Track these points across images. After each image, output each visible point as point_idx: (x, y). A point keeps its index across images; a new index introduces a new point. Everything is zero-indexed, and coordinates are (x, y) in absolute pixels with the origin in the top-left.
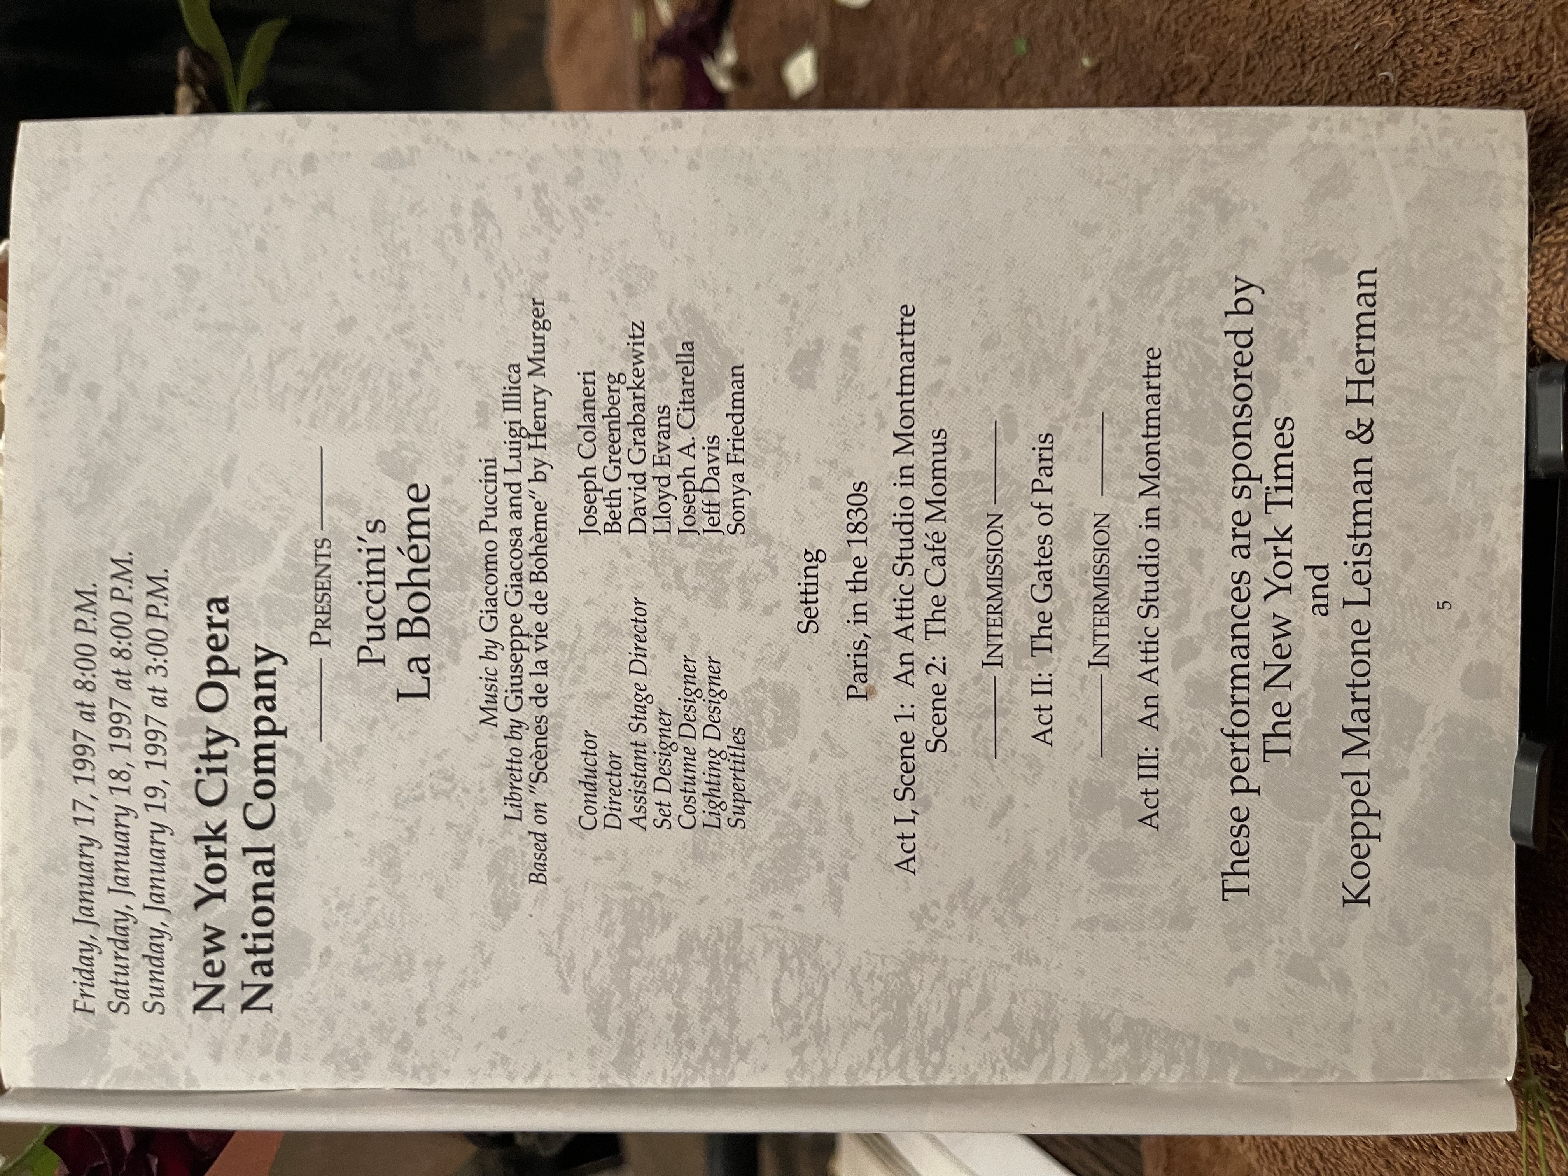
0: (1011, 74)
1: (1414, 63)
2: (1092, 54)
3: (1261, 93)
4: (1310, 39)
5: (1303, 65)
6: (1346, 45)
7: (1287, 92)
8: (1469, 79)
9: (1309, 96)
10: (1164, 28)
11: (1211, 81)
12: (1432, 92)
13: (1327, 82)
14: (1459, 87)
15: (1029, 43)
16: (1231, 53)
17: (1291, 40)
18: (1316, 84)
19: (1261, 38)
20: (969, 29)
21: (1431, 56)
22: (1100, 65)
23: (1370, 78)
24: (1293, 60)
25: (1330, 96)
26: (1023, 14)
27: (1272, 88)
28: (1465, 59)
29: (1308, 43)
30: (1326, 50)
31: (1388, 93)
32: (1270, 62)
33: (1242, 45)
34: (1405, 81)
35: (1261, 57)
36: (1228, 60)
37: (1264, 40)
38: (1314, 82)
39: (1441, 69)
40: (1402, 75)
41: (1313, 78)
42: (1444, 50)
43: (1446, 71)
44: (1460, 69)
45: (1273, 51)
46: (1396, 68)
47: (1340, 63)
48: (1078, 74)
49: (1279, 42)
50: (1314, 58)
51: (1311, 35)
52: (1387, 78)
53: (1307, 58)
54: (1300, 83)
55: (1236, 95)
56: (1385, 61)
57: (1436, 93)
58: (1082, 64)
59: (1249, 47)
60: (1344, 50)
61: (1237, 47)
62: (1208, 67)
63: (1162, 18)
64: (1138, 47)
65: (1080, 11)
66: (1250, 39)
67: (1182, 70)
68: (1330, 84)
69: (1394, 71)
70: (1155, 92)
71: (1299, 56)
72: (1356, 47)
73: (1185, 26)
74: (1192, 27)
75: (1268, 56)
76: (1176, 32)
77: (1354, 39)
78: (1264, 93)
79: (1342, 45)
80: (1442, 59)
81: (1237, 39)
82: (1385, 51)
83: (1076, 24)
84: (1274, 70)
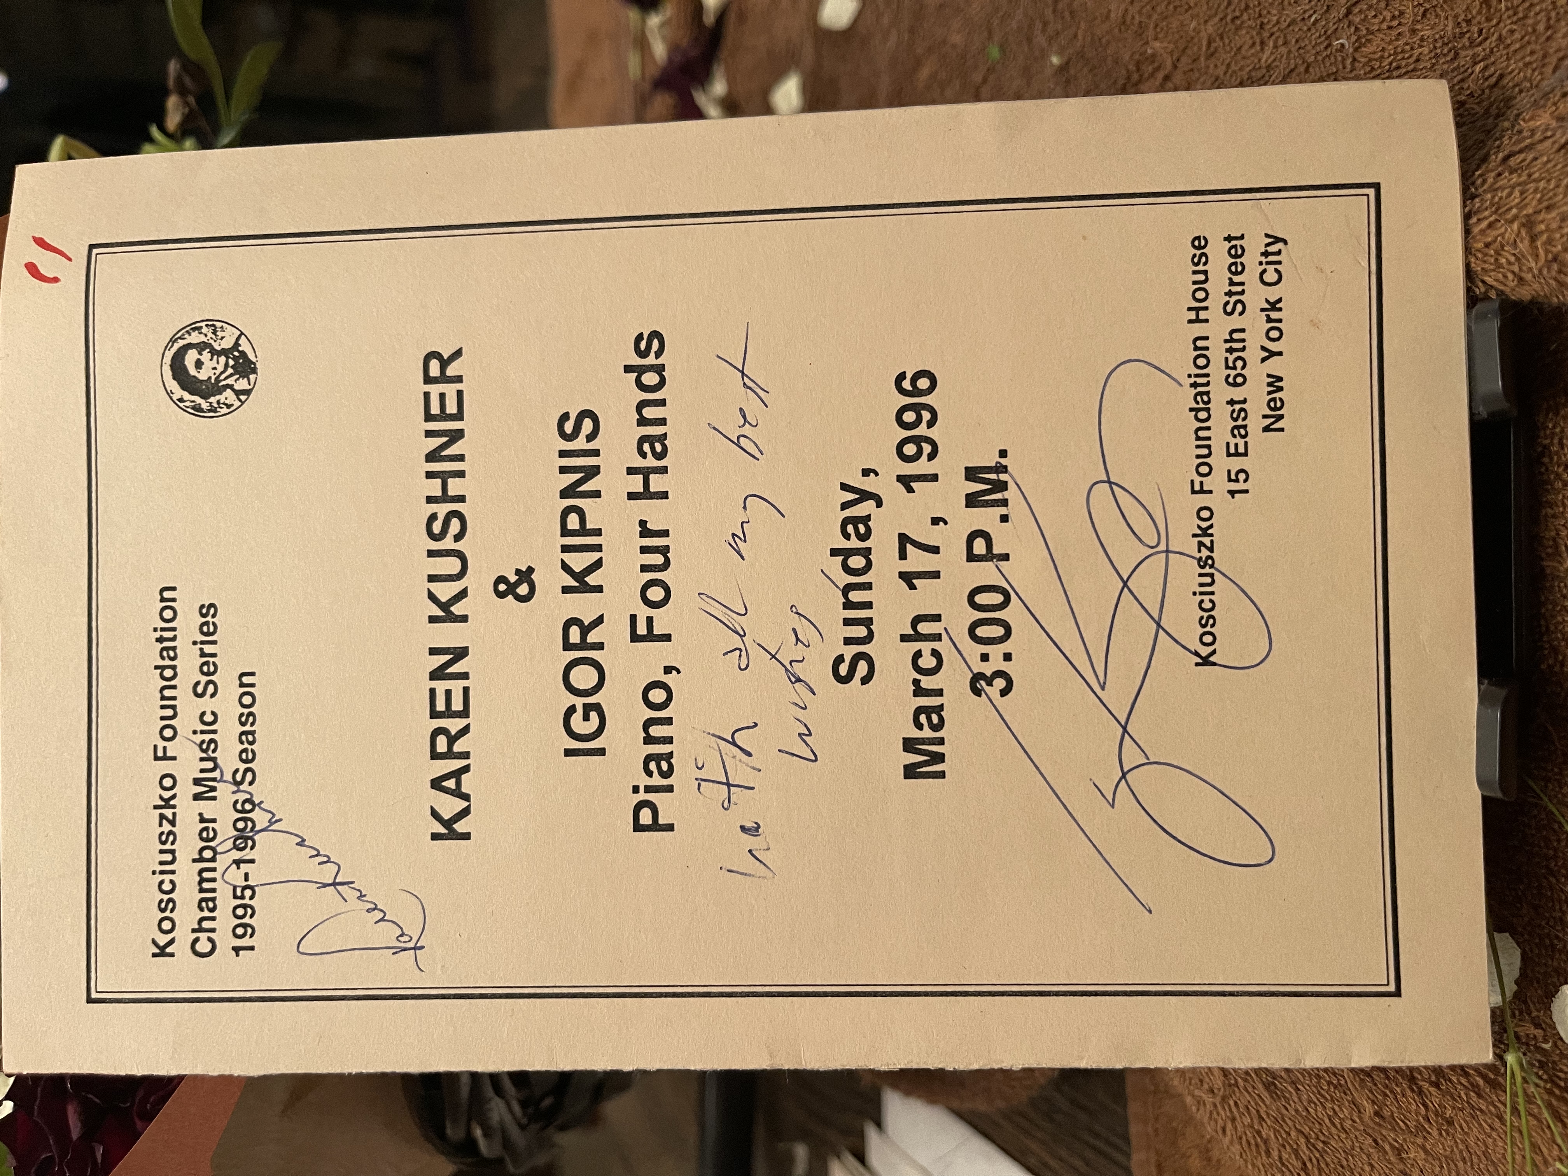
0: (985, 80)
1: (1367, 29)
2: (1060, 52)
3: (1222, 74)
4: (1269, 16)
5: (1262, 43)
6: (1303, 19)
7: (1248, 69)
8: (1422, 39)
9: (1268, 71)
10: (1128, 19)
11: (1175, 67)
12: (1386, 54)
13: (1285, 56)
14: (1412, 49)
15: (1002, 48)
16: (1192, 38)
17: (1249, 19)
18: (1275, 60)
19: (1221, 19)
20: (944, 42)
21: (1384, 20)
22: (1068, 62)
23: (1326, 48)
24: (1252, 37)
25: (1288, 70)
26: (996, 22)
27: (1233, 67)
28: (1418, 21)
29: (1266, 21)
30: (1284, 25)
31: (1344, 60)
32: (1231, 41)
33: (1202, 27)
34: (1359, 47)
35: (1222, 38)
36: (1190, 45)
37: (1224, 22)
38: (1273, 58)
39: (1394, 33)
40: (1356, 41)
41: (1272, 53)
42: (1397, 13)
43: (1399, 33)
44: (1413, 31)
45: (1233, 30)
46: (1351, 35)
47: (1297, 36)
48: (1049, 72)
49: (1238, 22)
50: (1272, 35)
51: (1269, 12)
52: (1343, 45)
53: (1266, 34)
54: (1260, 60)
55: (1198, 79)
56: (1339, 30)
57: (1390, 55)
58: (1051, 62)
59: (1210, 30)
60: (1301, 24)
61: (1198, 33)
62: (1171, 53)
63: (1126, 10)
64: (1104, 40)
65: (1048, 12)
66: (1211, 23)
67: (1147, 59)
68: (1287, 58)
69: (1348, 39)
70: (1121, 82)
71: (1257, 34)
72: (1313, 19)
73: (1150, 17)
74: (1155, 16)
75: (1228, 38)
76: (1140, 22)
77: (1311, 12)
78: (1225, 73)
79: (1299, 19)
80: (1395, 23)
81: (1199, 24)
82: (1340, 20)
83: (1045, 24)
84: (1235, 49)
